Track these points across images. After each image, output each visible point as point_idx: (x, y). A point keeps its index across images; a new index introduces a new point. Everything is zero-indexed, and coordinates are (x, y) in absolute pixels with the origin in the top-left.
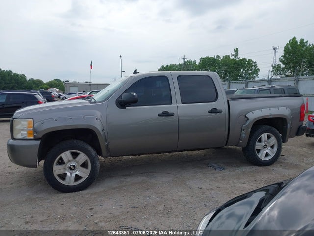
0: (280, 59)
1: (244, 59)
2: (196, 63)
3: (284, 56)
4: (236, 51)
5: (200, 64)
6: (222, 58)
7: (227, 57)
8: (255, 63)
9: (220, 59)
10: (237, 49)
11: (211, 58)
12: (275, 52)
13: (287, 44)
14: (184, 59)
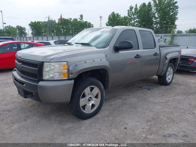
0: (106, 24)
1: (86, 22)
2: (55, 22)
3: (108, 22)
4: (82, 16)
5: (58, 23)
6: (73, 20)
7: (76, 20)
8: (93, 25)
9: (72, 21)
10: (82, 15)
11: (66, 19)
12: (101, 19)
13: (110, 15)
14: (49, 18)
